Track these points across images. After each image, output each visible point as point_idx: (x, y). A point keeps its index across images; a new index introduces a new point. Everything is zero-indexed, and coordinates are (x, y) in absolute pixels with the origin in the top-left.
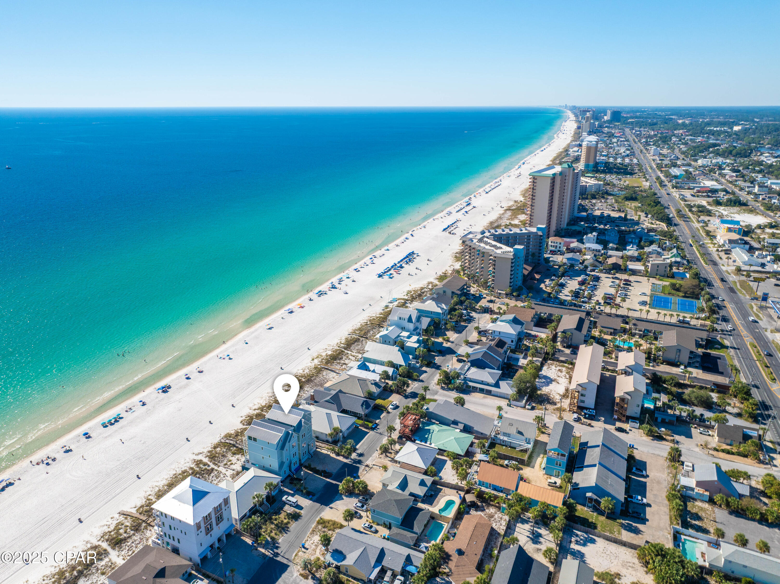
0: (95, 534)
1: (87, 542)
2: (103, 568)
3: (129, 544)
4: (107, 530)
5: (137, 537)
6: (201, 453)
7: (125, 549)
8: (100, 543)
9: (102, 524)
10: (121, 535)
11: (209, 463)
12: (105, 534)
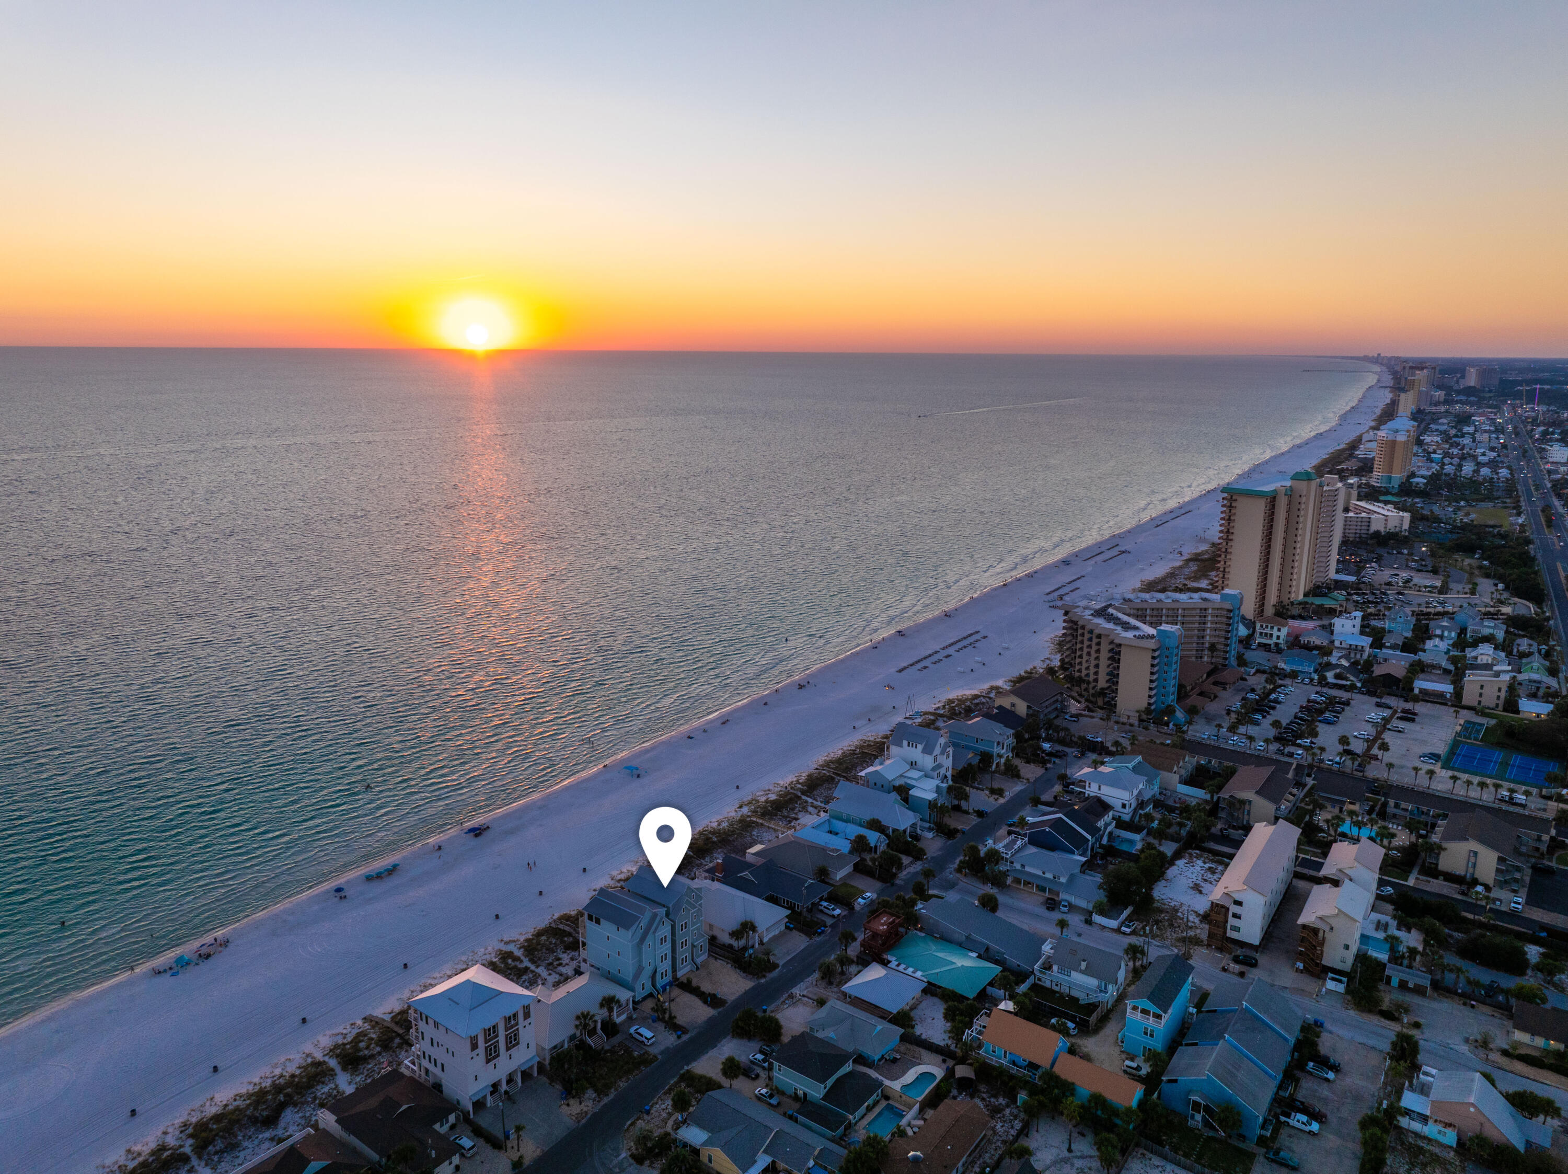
0: (322, 1045)
1: (308, 1055)
2: (324, 1096)
3: (370, 1066)
4: (340, 1040)
5: (384, 1059)
6: (514, 941)
7: (362, 1073)
8: (326, 1059)
9: (336, 1031)
10: (360, 1050)
11: (522, 958)
12: (337, 1046)
